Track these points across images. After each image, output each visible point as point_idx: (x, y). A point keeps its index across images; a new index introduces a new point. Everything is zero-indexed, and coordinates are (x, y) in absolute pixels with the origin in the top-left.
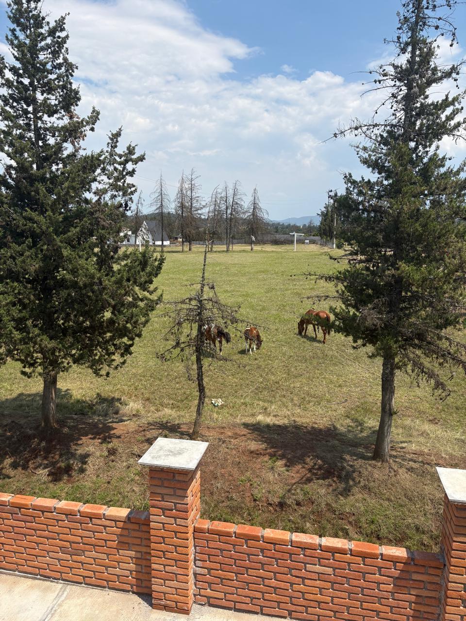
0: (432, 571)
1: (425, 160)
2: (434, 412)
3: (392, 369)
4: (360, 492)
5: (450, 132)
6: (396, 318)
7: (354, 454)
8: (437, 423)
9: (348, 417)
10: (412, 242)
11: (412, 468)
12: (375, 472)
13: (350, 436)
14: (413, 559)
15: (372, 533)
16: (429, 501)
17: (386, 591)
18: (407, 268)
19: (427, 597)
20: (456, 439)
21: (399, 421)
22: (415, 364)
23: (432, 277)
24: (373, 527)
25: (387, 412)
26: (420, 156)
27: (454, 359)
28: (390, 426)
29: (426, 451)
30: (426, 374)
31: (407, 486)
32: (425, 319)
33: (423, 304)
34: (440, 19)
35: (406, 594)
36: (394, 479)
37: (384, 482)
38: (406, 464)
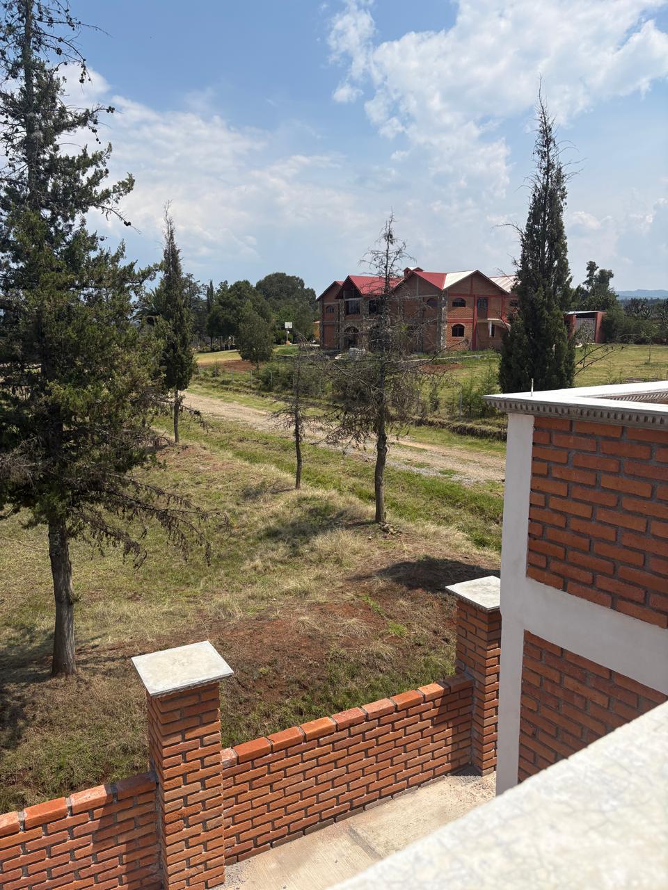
0: (141, 800)
1: (69, 238)
2: (134, 585)
3: (63, 539)
4: (38, 732)
5: (98, 201)
6: (57, 464)
7: (23, 679)
8: (138, 599)
9: (8, 625)
10: (67, 354)
11: (110, 670)
12: (59, 693)
13: (13, 653)
14: (115, 795)
15: (61, 784)
16: (137, 706)
17: (85, 857)
18: (63, 391)
19: (140, 838)
20: (163, 614)
21: (88, 610)
22: (95, 525)
23: (100, 401)
24: (61, 775)
25: (64, 601)
26: (61, 231)
27: (144, 509)
28: (71, 620)
29: (127, 640)
30: (112, 535)
31: (106, 697)
32: (100, 460)
33: (92, 439)
34: (60, 40)
35: (112, 847)
36: (86, 694)
37: (72, 703)
38: (101, 667)
